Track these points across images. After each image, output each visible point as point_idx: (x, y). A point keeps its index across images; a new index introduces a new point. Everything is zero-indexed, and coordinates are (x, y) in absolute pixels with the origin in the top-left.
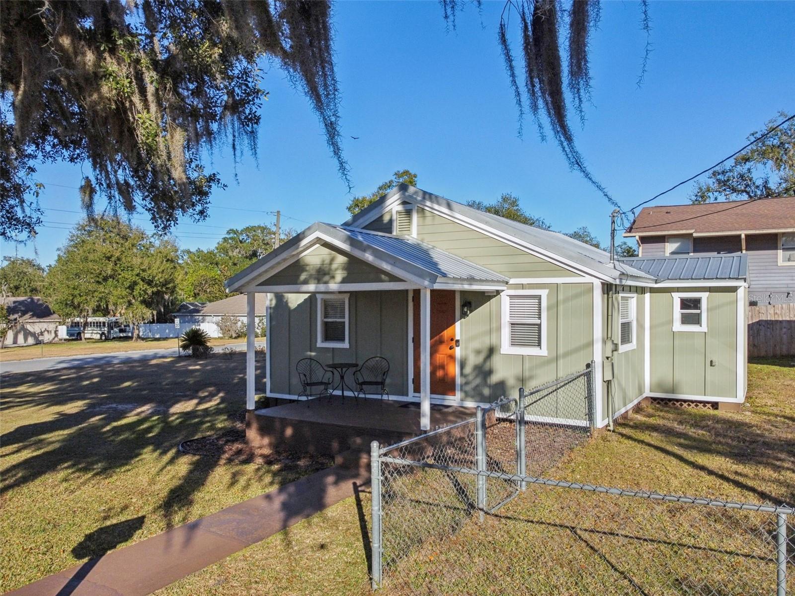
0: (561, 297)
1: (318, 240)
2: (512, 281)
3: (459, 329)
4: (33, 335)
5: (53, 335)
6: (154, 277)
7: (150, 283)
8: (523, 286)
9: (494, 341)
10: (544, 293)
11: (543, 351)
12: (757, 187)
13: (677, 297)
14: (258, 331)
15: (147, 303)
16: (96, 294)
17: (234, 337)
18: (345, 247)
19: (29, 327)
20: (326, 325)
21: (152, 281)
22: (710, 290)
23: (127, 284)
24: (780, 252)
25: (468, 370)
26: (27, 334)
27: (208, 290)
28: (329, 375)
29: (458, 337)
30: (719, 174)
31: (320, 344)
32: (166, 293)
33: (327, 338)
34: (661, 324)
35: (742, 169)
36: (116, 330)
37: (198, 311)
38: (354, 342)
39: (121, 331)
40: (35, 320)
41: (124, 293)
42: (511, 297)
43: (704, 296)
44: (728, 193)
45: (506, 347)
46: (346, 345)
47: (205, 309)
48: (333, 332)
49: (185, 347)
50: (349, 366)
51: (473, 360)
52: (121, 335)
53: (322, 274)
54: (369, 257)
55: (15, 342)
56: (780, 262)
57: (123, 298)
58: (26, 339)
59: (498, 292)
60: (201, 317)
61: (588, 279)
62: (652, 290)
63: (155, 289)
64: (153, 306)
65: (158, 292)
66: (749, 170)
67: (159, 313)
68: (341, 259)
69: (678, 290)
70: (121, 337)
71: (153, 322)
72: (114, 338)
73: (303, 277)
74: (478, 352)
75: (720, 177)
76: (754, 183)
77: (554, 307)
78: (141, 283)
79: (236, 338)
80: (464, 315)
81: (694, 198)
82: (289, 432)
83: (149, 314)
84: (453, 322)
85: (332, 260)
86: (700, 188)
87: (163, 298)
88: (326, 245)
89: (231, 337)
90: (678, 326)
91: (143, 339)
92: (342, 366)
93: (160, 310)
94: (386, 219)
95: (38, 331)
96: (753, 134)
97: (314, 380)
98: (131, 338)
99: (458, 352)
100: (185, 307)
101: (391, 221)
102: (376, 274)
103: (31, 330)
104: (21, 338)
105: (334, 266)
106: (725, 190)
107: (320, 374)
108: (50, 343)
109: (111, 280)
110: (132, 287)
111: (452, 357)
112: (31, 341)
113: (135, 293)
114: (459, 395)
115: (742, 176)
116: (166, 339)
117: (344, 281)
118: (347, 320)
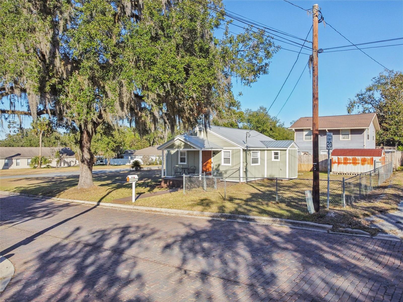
0: (234, 152)
1: (178, 139)
2: (224, 148)
3: (212, 159)
4: (67, 163)
5: (75, 163)
6: (117, 140)
7: (115, 142)
8: (226, 149)
9: (220, 163)
10: (231, 151)
11: (230, 165)
12: (377, 101)
13: (273, 152)
14: (158, 162)
15: (113, 150)
16: (94, 146)
17: (148, 164)
18: (184, 141)
19: (66, 160)
20: (181, 158)
21: (116, 141)
22: (280, 150)
23: (106, 143)
24: (341, 136)
25: (214, 170)
26: (65, 162)
27: (136, 144)
28: (181, 170)
29: (212, 161)
30: (360, 95)
31: (179, 163)
32: (121, 146)
33: (181, 161)
34: (269, 159)
35: (370, 93)
36: (99, 161)
37: (132, 154)
38: (188, 163)
39: (101, 162)
40: (68, 156)
41: (105, 146)
42: (224, 152)
43: (279, 152)
44: (363, 104)
45: (223, 164)
46: (186, 163)
47: (135, 153)
48: (183, 160)
49: (133, 167)
50: (186, 168)
51: (215, 167)
52: (101, 163)
53: (179, 147)
54: (189, 143)
55: (60, 166)
56: (341, 139)
57: (105, 148)
58: (64, 165)
59: (221, 151)
60: (134, 156)
61: (239, 148)
62: (267, 150)
63: (117, 145)
64: (116, 151)
65: (118, 146)
66: (373, 94)
67: (118, 155)
68: (183, 144)
69: (273, 150)
70: (101, 164)
71: (116, 158)
72: (98, 165)
73: (175, 147)
74: (216, 165)
75: (360, 96)
76: (375, 100)
77: (233, 154)
78: (112, 142)
79: (149, 165)
80: (213, 156)
81: (348, 106)
82: (171, 183)
83: (114, 154)
84: (211, 158)
85: (181, 144)
86: (351, 102)
87: (119, 148)
88: (180, 140)
89: (147, 165)
90: (273, 160)
91: (111, 165)
92: (184, 168)
93: (118, 153)
94: (196, 132)
95: (69, 161)
96: (374, 78)
97: (178, 172)
98: (106, 165)
99: (212, 165)
100: (127, 152)
101: (197, 132)
102: (190, 147)
103: (67, 161)
104: (62, 164)
105: (181, 145)
106: (362, 102)
107: (179, 170)
108: (73, 166)
109: (100, 141)
110: (108, 144)
111: (210, 167)
112: (66, 165)
113: (109, 146)
114: (212, 176)
115: (370, 97)
116: (120, 165)
117: (183, 148)
118: (186, 157)
